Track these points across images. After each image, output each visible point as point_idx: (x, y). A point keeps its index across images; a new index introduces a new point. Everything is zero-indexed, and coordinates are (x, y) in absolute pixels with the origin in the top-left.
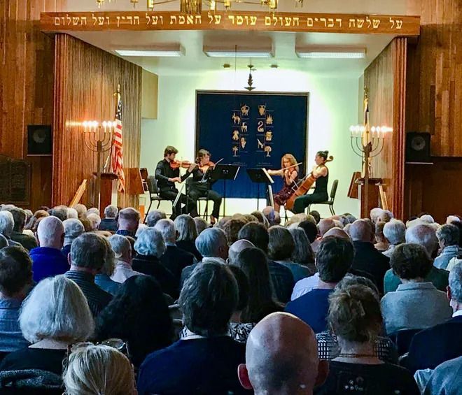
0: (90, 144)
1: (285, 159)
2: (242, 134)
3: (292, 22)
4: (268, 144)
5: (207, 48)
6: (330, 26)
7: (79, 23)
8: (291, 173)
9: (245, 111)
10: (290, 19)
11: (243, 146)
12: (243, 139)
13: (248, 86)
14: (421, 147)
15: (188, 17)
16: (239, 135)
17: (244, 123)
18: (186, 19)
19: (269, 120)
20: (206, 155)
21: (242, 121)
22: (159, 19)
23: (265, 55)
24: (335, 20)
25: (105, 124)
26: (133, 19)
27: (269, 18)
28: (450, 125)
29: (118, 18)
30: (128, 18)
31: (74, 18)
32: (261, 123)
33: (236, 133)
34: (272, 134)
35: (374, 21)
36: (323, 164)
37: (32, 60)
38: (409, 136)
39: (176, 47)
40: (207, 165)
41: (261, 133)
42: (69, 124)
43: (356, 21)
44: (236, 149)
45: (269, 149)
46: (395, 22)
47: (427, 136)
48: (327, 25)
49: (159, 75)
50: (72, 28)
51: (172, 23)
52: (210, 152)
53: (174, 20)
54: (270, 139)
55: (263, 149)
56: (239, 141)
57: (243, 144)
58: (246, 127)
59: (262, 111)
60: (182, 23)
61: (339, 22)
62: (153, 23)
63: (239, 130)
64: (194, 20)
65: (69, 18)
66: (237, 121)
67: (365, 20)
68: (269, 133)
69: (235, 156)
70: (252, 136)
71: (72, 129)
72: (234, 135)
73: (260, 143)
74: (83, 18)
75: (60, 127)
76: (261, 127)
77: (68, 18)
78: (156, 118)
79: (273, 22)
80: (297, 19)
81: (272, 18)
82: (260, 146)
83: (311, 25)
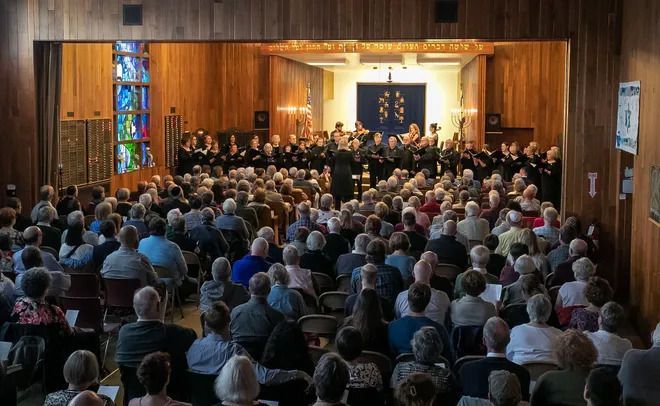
0: (292, 122)
1: (411, 126)
2: (385, 109)
4: (401, 115)
5: (362, 60)
6: (437, 49)
9: (387, 95)
10: (413, 45)
11: (386, 117)
12: (386, 112)
13: (389, 80)
14: (495, 123)
16: (383, 110)
19: (402, 100)
21: (385, 101)
22: (332, 46)
23: (399, 64)
24: (441, 45)
25: (301, 109)
26: (316, 46)
28: (513, 108)
29: (307, 46)
30: (313, 45)
32: (397, 102)
34: (404, 109)
35: (465, 45)
36: (434, 132)
37: (257, 72)
38: (488, 116)
39: (343, 60)
41: (397, 108)
42: (279, 109)
43: (454, 46)
44: (382, 118)
46: (478, 46)
47: (498, 116)
50: (280, 52)
53: (341, 47)
54: (403, 113)
55: (398, 118)
56: (384, 113)
57: (386, 115)
58: (388, 105)
59: (397, 94)
61: (443, 47)
62: (329, 49)
63: (383, 106)
66: (382, 101)
67: (460, 45)
68: (402, 109)
70: (391, 110)
71: (281, 112)
72: (380, 110)
73: (396, 114)
75: (274, 110)
76: (397, 105)
78: (333, 98)
79: (402, 47)
80: (417, 45)
83: (426, 49)
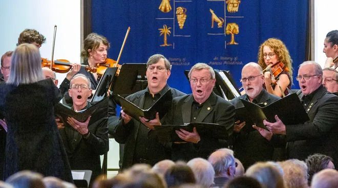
4: (231, 18)
8: (277, 79)
11: (181, 25)
12: (180, 10)
20: (102, 45)
40: (103, 64)
44: (165, 31)
45: (233, 28)
52: (108, 39)
54: (236, 9)
55: (222, 30)
56: (172, 14)
57: (181, 19)
69: (166, 44)
73: (215, 17)
82: (216, 23)
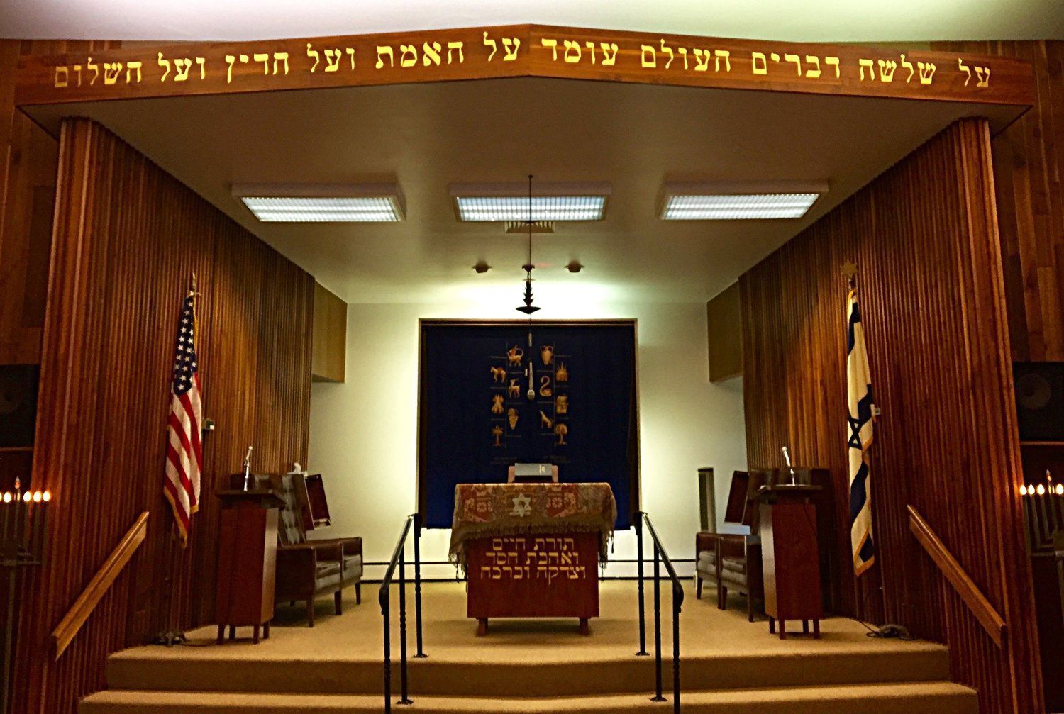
2: (509, 401)
3: (712, 64)
4: (559, 419)
6: (811, 74)
7: (122, 77)
9: (515, 357)
10: (707, 53)
11: (513, 426)
12: (512, 411)
13: (525, 305)
15: (426, 47)
16: (503, 404)
17: (513, 382)
18: (421, 53)
19: (561, 373)
21: (509, 377)
22: (346, 57)
24: (822, 60)
26: (271, 60)
27: (651, 49)
29: (230, 59)
30: (259, 58)
31: (107, 66)
32: (545, 381)
33: (498, 400)
34: (567, 401)
35: (921, 65)
41: (546, 398)
43: (876, 66)
44: (498, 431)
45: (563, 429)
46: (972, 70)
48: (804, 71)
49: (348, 303)
50: (99, 91)
51: (380, 65)
53: (385, 57)
54: (564, 411)
55: (552, 429)
56: (504, 415)
57: (513, 420)
58: (517, 388)
59: (547, 356)
60: (410, 63)
61: (833, 66)
62: (328, 69)
63: (504, 394)
64: (443, 54)
65: (95, 67)
66: (500, 376)
67: (899, 64)
68: (562, 398)
69: (497, 444)
72: (493, 403)
73: (544, 417)
74: (131, 65)
76: (546, 388)
77: (91, 67)
78: (342, 381)
79: (662, 59)
80: (726, 54)
81: (658, 49)
82: (546, 424)
83: (763, 72)
